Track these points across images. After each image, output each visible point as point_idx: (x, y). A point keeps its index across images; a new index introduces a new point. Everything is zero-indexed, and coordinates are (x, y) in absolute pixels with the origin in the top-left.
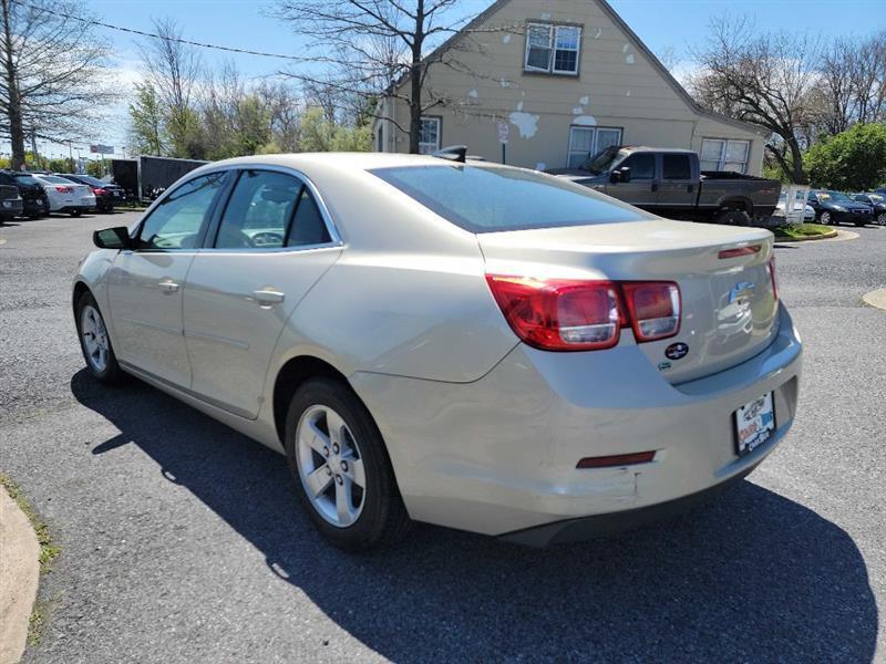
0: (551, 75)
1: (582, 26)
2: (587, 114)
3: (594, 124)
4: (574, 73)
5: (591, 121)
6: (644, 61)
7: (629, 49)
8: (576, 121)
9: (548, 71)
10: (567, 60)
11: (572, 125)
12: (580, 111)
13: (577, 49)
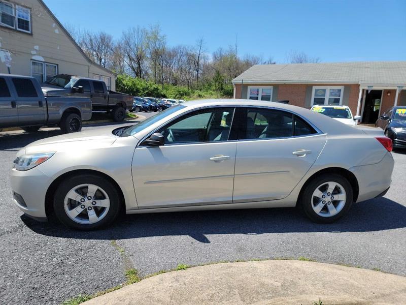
0: (15, 30)
1: (30, 8)
2: (39, 55)
3: (43, 60)
4: (30, 32)
5: (42, 59)
6: (63, 34)
7: (55, 26)
8: (34, 58)
9: (14, 28)
10: (24, 24)
11: (31, 60)
12: (34, 52)
13: (29, 20)
